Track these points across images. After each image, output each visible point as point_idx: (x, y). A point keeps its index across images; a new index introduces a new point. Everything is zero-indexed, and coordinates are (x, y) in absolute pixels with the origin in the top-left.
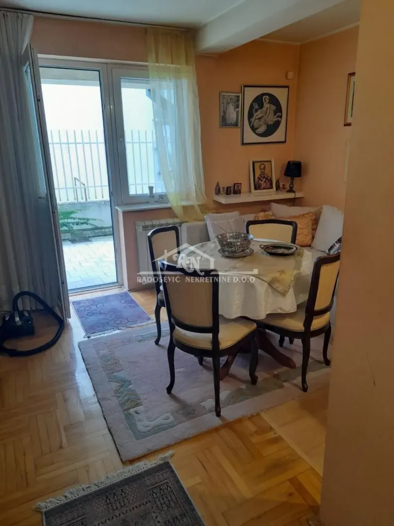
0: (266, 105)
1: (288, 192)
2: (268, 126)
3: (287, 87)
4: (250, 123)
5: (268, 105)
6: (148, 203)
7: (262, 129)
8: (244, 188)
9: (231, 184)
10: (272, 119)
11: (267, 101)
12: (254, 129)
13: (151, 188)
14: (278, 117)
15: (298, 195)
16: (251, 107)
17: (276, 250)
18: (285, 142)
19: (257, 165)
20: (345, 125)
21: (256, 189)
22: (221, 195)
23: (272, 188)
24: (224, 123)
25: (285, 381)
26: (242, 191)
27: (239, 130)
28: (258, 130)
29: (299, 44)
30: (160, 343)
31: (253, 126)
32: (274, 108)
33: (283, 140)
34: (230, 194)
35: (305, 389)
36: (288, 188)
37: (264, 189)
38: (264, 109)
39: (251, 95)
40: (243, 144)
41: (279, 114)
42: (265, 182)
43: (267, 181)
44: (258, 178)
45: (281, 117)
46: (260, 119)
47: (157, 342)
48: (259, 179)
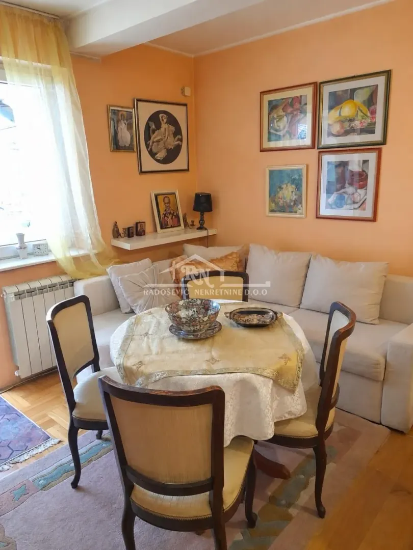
0: (164, 126)
1: (198, 229)
2: (168, 151)
3: (185, 105)
4: (147, 146)
5: (166, 126)
6: (16, 256)
7: (161, 155)
8: (149, 228)
9: (131, 224)
10: (172, 142)
11: (165, 120)
12: (152, 154)
13: (21, 237)
14: (178, 140)
15: (211, 232)
16: (148, 127)
17: (246, 318)
18: (188, 170)
19: (160, 198)
20: (261, 151)
21: (162, 228)
22: (122, 239)
23: (180, 225)
24: (117, 146)
25: (289, 505)
26: (146, 231)
27: (135, 155)
28: (157, 155)
29: (193, 56)
30: (80, 484)
31: (151, 149)
32: (172, 128)
33: (186, 168)
34: (133, 236)
35: (321, 513)
36: (197, 224)
37: (172, 227)
38: (162, 129)
39: (145, 112)
40: (142, 172)
41: (179, 137)
42: (172, 218)
43: (174, 217)
44: (163, 214)
45: (181, 140)
46: (158, 141)
47: (75, 485)
48: (165, 215)
